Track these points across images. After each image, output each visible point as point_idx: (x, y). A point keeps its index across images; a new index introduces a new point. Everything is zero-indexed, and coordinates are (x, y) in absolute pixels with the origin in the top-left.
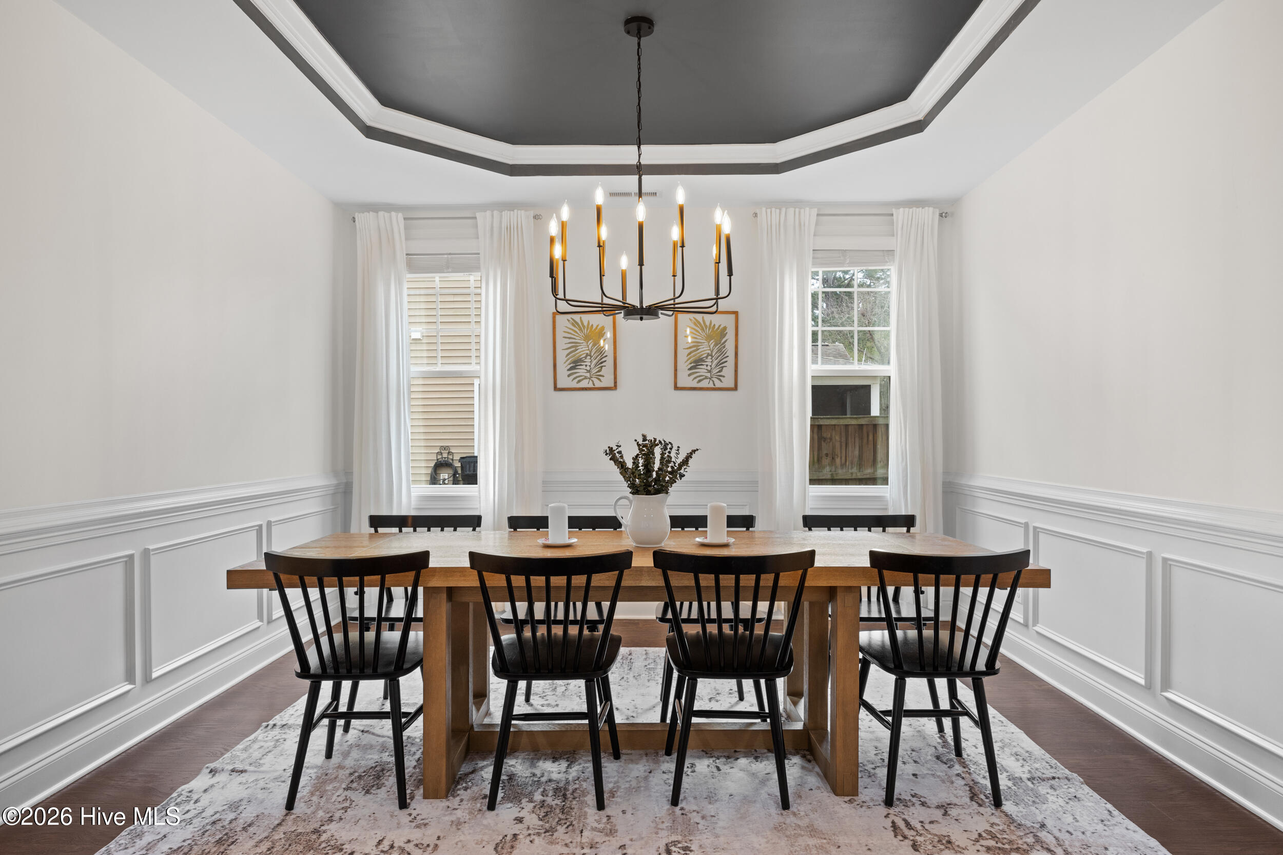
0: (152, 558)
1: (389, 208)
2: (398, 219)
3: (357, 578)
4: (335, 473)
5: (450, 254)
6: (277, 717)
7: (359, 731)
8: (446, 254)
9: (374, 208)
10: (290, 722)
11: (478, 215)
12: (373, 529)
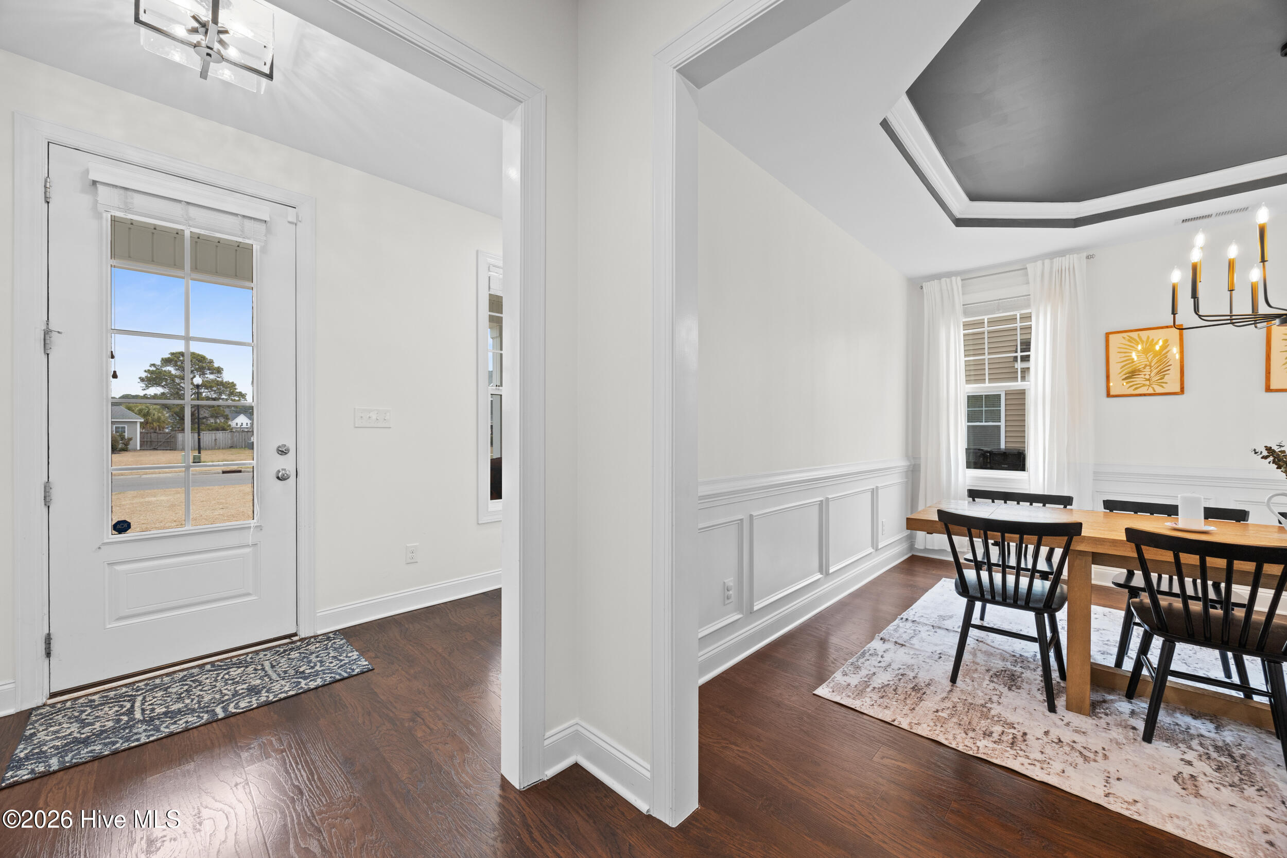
0: (830, 503)
1: (949, 275)
2: (957, 282)
3: (1018, 536)
4: (907, 457)
5: (1000, 299)
6: (904, 613)
7: (975, 639)
8: (997, 300)
9: (937, 277)
10: (918, 620)
11: (1028, 266)
12: (971, 499)
